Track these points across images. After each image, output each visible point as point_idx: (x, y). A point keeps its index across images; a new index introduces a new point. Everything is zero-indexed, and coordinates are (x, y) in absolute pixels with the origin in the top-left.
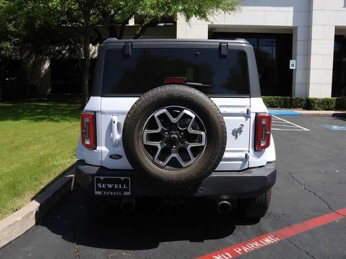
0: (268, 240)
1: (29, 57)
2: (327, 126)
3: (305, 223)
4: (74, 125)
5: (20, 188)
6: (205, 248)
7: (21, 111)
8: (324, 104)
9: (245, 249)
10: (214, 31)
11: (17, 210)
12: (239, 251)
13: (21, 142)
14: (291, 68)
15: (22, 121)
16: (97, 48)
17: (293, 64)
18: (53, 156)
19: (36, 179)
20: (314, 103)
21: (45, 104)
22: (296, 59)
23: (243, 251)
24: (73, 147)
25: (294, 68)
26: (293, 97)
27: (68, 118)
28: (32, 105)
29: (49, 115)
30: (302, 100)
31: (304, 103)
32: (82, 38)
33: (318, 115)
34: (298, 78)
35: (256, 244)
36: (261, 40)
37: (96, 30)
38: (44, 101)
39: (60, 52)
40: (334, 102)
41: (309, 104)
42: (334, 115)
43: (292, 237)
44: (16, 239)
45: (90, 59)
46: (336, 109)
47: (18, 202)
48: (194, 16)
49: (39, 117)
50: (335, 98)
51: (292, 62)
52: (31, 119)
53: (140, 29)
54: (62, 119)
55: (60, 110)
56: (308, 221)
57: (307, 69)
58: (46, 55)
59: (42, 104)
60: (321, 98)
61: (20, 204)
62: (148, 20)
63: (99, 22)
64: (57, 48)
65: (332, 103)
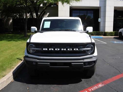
0: (100, 85)
1: (5, 18)
2: (112, 42)
3: (112, 78)
4: (23, 43)
5: (4, 67)
6: (77, 89)
7: (2, 38)
8: (111, 34)
9: (92, 89)
10: (71, 8)
11: (4, 76)
12: (90, 90)
13: (3, 49)
14: (99, 21)
15: (3, 41)
16: (29, 14)
17: (100, 20)
18: (16, 54)
19: (11, 64)
20: (107, 33)
21: (11, 35)
22: (101, 18)
23: (91, 90)
24: (23, 51)
25: (100, 21)
26: (100, 32)
27: (20, 40)
28: (6, 35)
29: (13, 39)
30: (103, 32)
31: (103, 33)
32: (24, 11)
33: (109, 38)
34: (101, 25)
35: (96, 87)
36: (88, 11)
37: (29, 8)
38: (11, 34)
39: (16, 16)
40: (114, 33)
41: (105, 34)
42: (114, 38)
43: (109, 84)
44: (4, 88)
45: (27, 18)
46: (115, 35)
47: (4, 73)
48: (65, 3)
49: (9, 39)
50: (114, 32)
51: (99, 19)
52: (7, 40)
53: (45, 7)
54: (18, 40)
55: (17, 37)
56: (113, 77)
57: (104, 22)
58: (11, 17)
59: (10, 35)
60: (109, 32)
61: (5, 74)
62: (48, 4)
63: (30, 5)
64: (15, 14)
65: (113, 33)
